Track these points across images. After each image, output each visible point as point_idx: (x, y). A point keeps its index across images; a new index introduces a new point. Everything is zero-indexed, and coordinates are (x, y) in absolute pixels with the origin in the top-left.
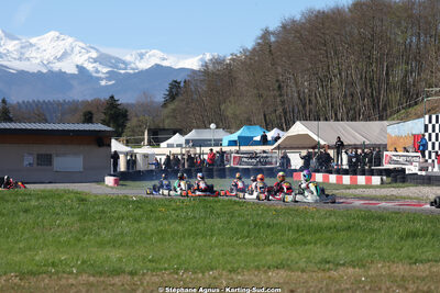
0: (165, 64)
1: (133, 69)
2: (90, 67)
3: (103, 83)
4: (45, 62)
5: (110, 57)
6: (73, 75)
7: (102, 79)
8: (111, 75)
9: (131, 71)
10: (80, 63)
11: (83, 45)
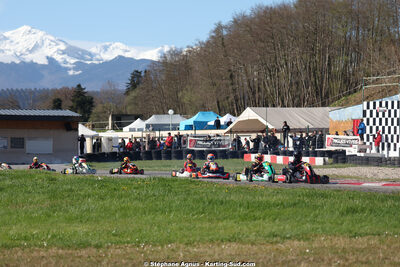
0: (127, 55)
1: (98, 60)
2: (59, 58)
3: (71, 73)
4: (18, 54)
5: (79, 50)
6: (43, 66)
7: (70, 69)
8: (78, 66)
9: (96, 62)
10: (49, 55)
11: (52, 38)
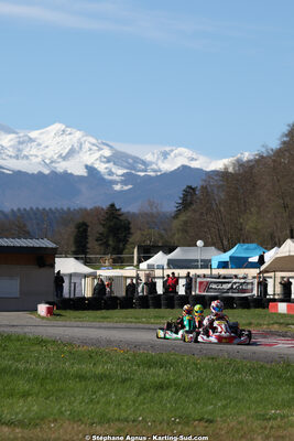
0: (194, 165)
1: (155, 171)
2: (102, 167)
3: (118, 187)
4: (47, 161)
5: (127, 156)
6: (81, 178)
7: (116, 183)
8: (127, 178)
9: (152, 174)
10: (89, 164)
11: (94, 141)
